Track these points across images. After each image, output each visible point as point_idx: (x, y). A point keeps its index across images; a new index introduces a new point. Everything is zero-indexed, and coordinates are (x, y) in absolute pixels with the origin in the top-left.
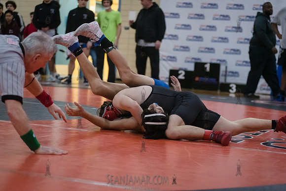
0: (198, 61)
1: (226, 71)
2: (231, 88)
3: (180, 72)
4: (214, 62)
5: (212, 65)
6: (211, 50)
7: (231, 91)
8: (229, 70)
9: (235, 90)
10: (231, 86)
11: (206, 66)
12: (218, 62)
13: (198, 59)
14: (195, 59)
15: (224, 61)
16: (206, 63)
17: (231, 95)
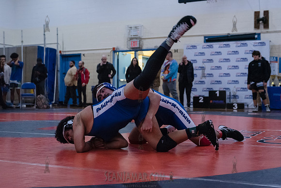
0: (211, 90)
1: (230, 95)
2: (234, 106)
3: (200, 98)
4: (222, 90)
5: (220, 92)
6: (219, 82)
7: (234, 108)
8: (232, 94)
9: (237, 107)
10: (234, 105)
11: (216, 93)
12: (224, 90)
13: (211, 89)
14: (209, 89)
15: (228, 89)
16: (217, 91)
17: (234, 111)
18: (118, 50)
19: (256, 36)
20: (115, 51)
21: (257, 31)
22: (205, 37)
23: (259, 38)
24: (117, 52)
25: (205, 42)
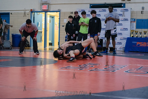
1: (105, 42)
9: (109, 50)
15: (104, 38)
18: (34, 11)
19: (123, 5)
20: (32, 11)
21: (123, 2)
22: (90, 5)
23: (124, 7)
24: (33, 12)
25: (90, 8)
